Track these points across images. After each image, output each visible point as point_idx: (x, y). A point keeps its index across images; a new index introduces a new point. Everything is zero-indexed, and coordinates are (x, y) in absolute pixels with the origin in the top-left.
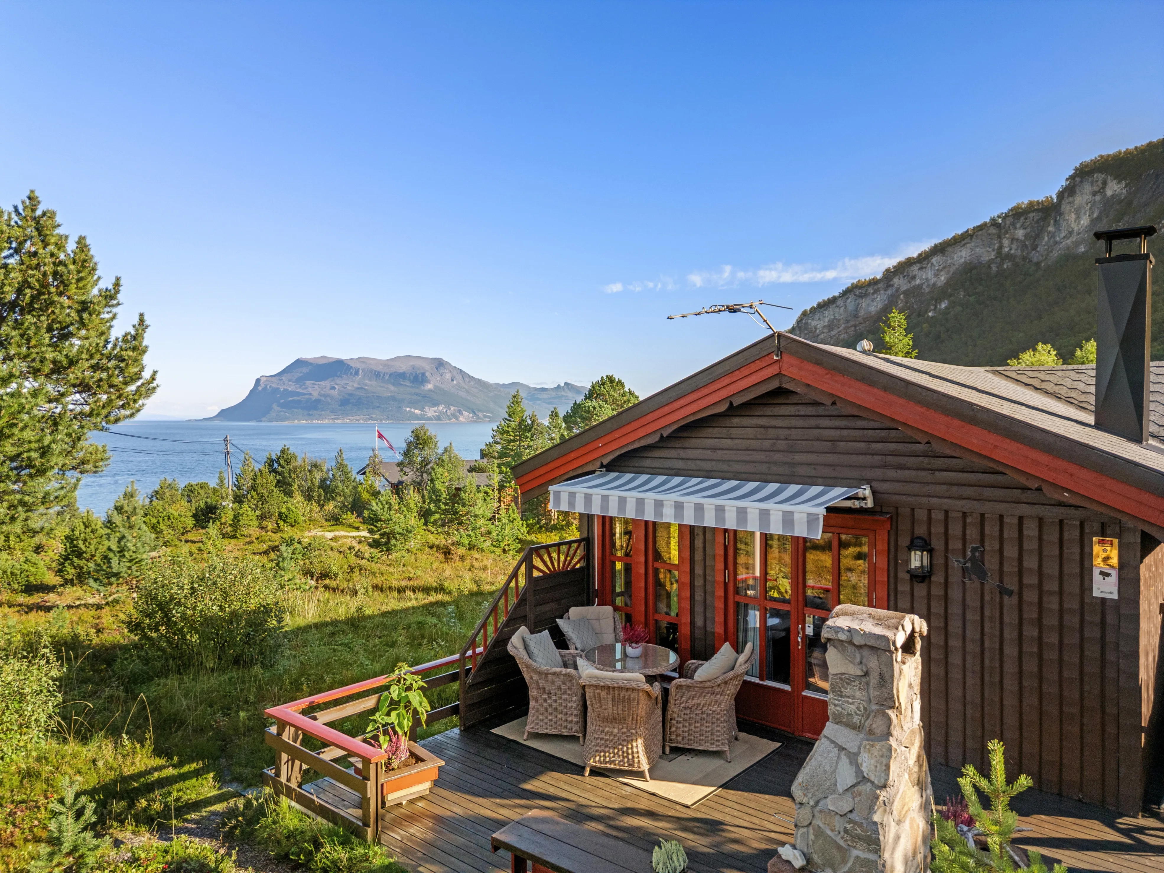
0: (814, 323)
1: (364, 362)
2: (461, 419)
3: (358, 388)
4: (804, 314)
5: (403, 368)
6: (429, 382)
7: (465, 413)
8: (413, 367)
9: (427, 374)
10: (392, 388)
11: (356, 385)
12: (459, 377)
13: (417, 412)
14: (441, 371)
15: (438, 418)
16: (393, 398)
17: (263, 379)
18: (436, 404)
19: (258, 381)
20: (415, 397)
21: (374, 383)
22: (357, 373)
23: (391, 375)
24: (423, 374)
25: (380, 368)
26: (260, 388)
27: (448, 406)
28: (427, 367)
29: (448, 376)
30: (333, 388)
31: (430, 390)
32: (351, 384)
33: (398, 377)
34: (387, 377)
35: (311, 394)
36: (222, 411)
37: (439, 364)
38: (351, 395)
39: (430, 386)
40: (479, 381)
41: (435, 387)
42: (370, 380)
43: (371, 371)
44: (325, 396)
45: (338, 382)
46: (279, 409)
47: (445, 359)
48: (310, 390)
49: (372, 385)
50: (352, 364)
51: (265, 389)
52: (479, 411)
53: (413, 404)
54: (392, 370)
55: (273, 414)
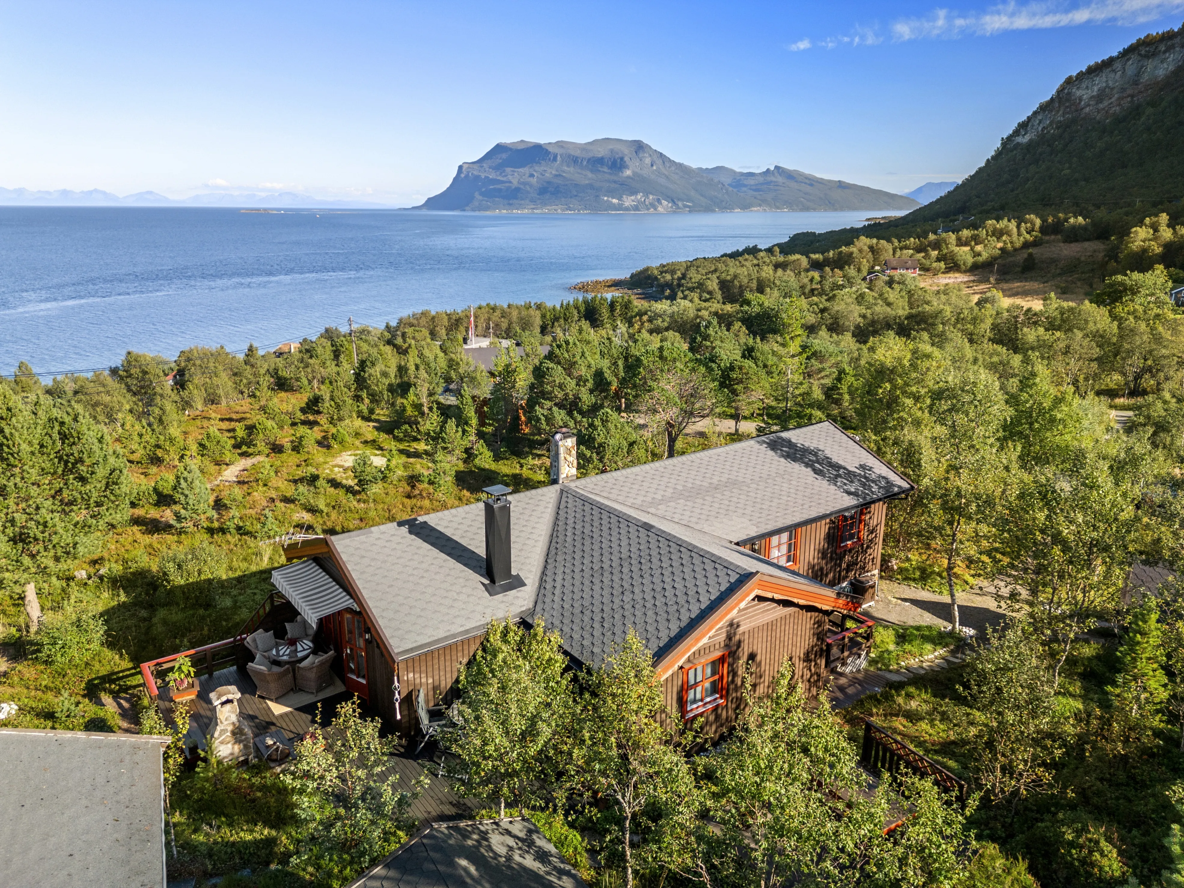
0: (1079, 93)
1: (562, 147)
2: (660, 209)
3: (556, 176)
4: (1069, 81)
5: (601, 152)
6: (627, 167)
7: (665, 203)
8: (612, 151)
9: (626, 159)
10: (590, 175)
11: (554, 172)
12: (659, 162)
13: (615, 201)
14: (641, 155)
15: (636, 208)
16: (591, 186)
17: (465, 166)
18: (634, 192)
19: (460, 167)
20: (613, 185)
21: (572, 169)
22: (555, 159)
23: (589, 160)
24: (622, 159)
25: (578, 153)
26: (463, 176)
27: (646, 194)
28: (626, 151)
29: (648, 161)
30: (532, 176)
31: (628, 177)
32: (549, 171)
33: (596, 163)
34: (585, 163)
35: (510, 182)
36: (429, 199)
37: (639, 147)
38: (549, 183)
39: (628, 173)
40: (680, 166)
41: (634, 173)
42: (568, 166)
43: (569, 156)
44: (525, 184)
45: (537, 168)
46: (481, 198)
47: (645, 141)
48: (510, 177)
49: (570, 172)
50: (551, 149)
51: (467, 176)
52: (679, 200)
53: (611, 193)
54: (591, 155)
55: (476, 203)
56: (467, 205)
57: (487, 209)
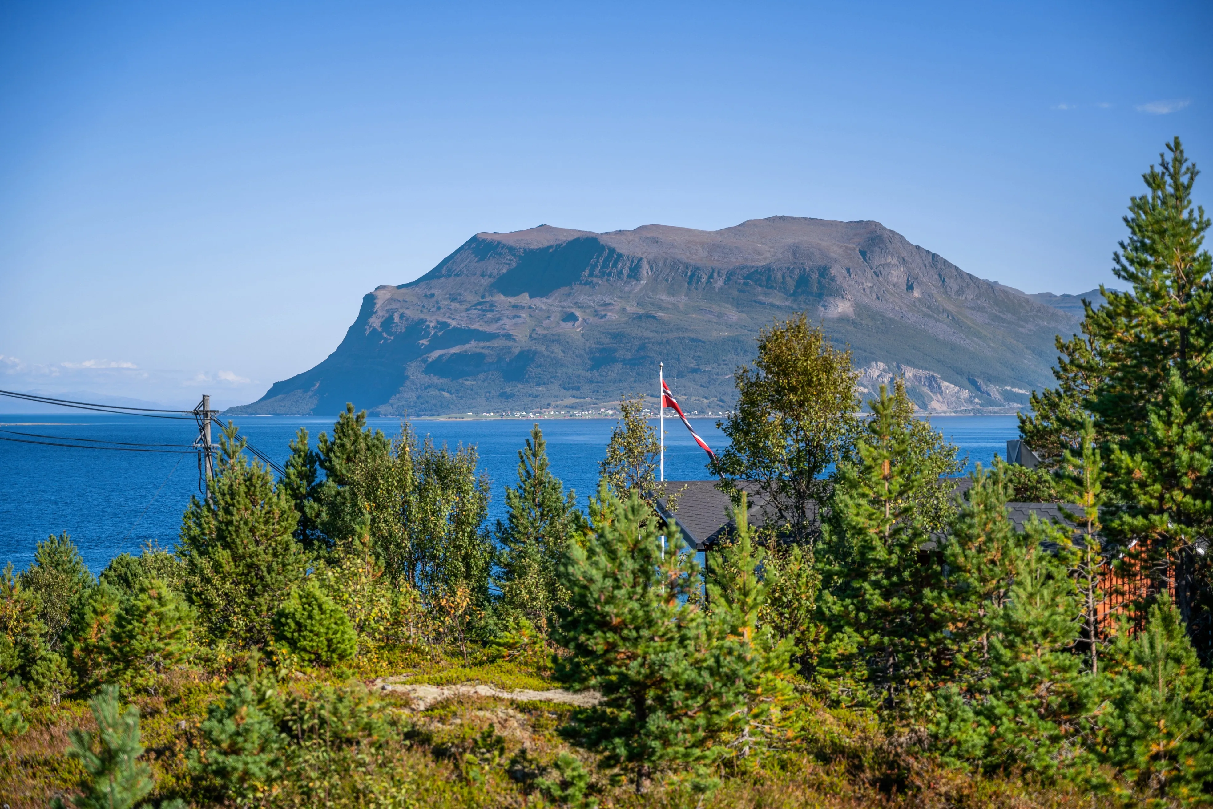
1: (655, 241)
3: (640, 317)
5: (766, 253)
6: (838, 293)
7: (949, 388)
8: (795, 250)
9: (836, 271)
10: (733, 315)
11: (631, 308)
12: (931, 278)
14: (877, 261)
17: (382, 298)
19: (369, 300)
21: (682, 300)
22: (635, 273)
23: (730, 275)
24: (824, 271)
25: (699, 257)
26: (375, 322)
28: (835, 251)
29: (898, 276)
30: (570, 317)
31: (843, 319)
32: (618, 304)
33: (750, 282)
34: (720, 283)
35: (509, 337)
36: (278, 387)
37: (871, 239)
38: (617, 336)
39: (842, 307)
40: (991, 288)
41: (860, 309)
42: (671, 292)
43: (675, 265)
44: (550, 340)
45: (583, 299)
46: (425, 379)
48: (507, 323)
49: (676, 305)
50: (622, 249)
51: (387, 323)
52: (990, 379)
54: (735, 261)
55: (409, 395)
56: (384, 400)
57: (443, 407)
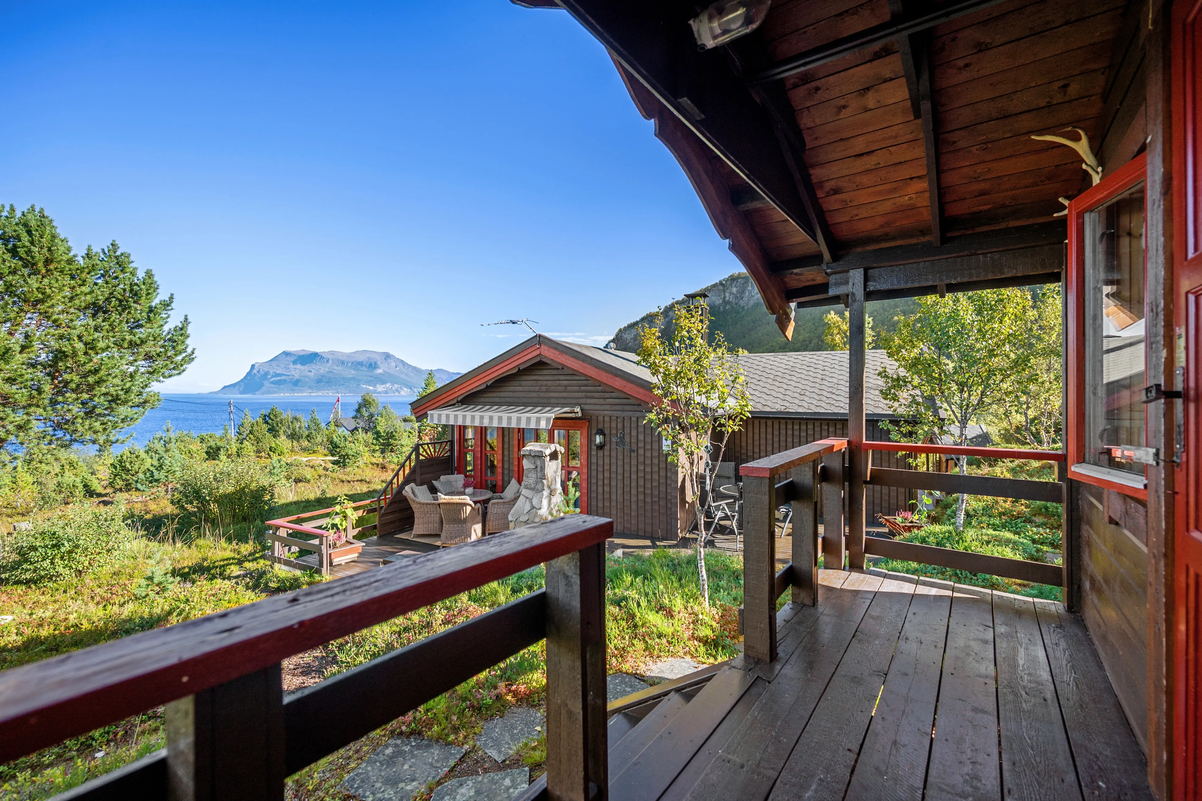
0: (626, 336)
1: (333, 354)
2: (402, 393)
3: (329, 372)
4: (620, 330)
5: (361, 358)
6: (379, 368)
7: (405, 389)
8: (368, 358)
9: (378, 363)
10: (353, 372)
11: (327, 370)
12: (401, 365)
13: (371, 388)
14: (388, 361)
15: (386, 392)
16: (354, 379)
17: (257, 366)
18: (384, 382)
19: (253, 366)
20: (369, 378)
21: (340, 368)
22: (328, 361)
23: (353, 363)
24: (376, 363)
25: (344, 358)
26: (255, 371)
27: (393, 383)
28: (378, 358)
29: (393, 364)
30: (310, 371)
31: (380, 374)
32: (323, 369)
33: (358, 365)
34: (350, 365)
35: (293, 375)
36: (225, 387)
37: (387, 356)
38: (323, 376)
39: (380, 371)
40: (415, 368)
41: (385, 371)
42: (337, 366)
43: (338, 360)
44: (305, 377)
45: (314, 367)
46: (270, 386)
47: (391, 353)
48: (293, 373)
49: (339, 369)
50: (324, 356)
51: (259, 371)
53: (368, 383)
54: (354, 360)
55: (264, 389)
56: (258, 390)
57: (275, 392)
